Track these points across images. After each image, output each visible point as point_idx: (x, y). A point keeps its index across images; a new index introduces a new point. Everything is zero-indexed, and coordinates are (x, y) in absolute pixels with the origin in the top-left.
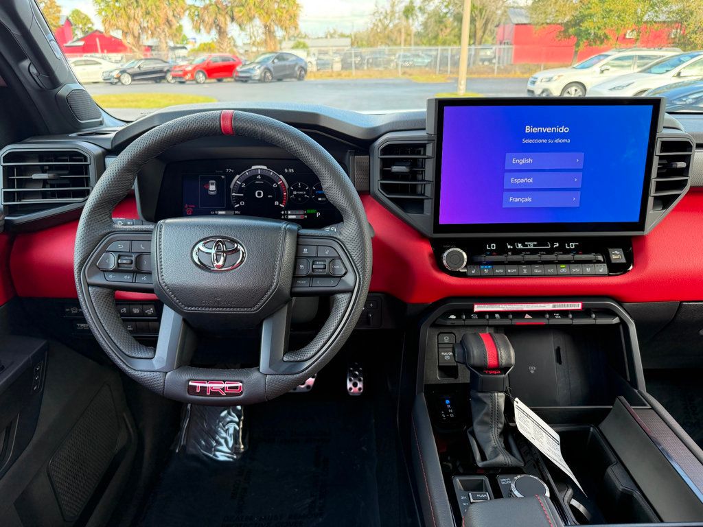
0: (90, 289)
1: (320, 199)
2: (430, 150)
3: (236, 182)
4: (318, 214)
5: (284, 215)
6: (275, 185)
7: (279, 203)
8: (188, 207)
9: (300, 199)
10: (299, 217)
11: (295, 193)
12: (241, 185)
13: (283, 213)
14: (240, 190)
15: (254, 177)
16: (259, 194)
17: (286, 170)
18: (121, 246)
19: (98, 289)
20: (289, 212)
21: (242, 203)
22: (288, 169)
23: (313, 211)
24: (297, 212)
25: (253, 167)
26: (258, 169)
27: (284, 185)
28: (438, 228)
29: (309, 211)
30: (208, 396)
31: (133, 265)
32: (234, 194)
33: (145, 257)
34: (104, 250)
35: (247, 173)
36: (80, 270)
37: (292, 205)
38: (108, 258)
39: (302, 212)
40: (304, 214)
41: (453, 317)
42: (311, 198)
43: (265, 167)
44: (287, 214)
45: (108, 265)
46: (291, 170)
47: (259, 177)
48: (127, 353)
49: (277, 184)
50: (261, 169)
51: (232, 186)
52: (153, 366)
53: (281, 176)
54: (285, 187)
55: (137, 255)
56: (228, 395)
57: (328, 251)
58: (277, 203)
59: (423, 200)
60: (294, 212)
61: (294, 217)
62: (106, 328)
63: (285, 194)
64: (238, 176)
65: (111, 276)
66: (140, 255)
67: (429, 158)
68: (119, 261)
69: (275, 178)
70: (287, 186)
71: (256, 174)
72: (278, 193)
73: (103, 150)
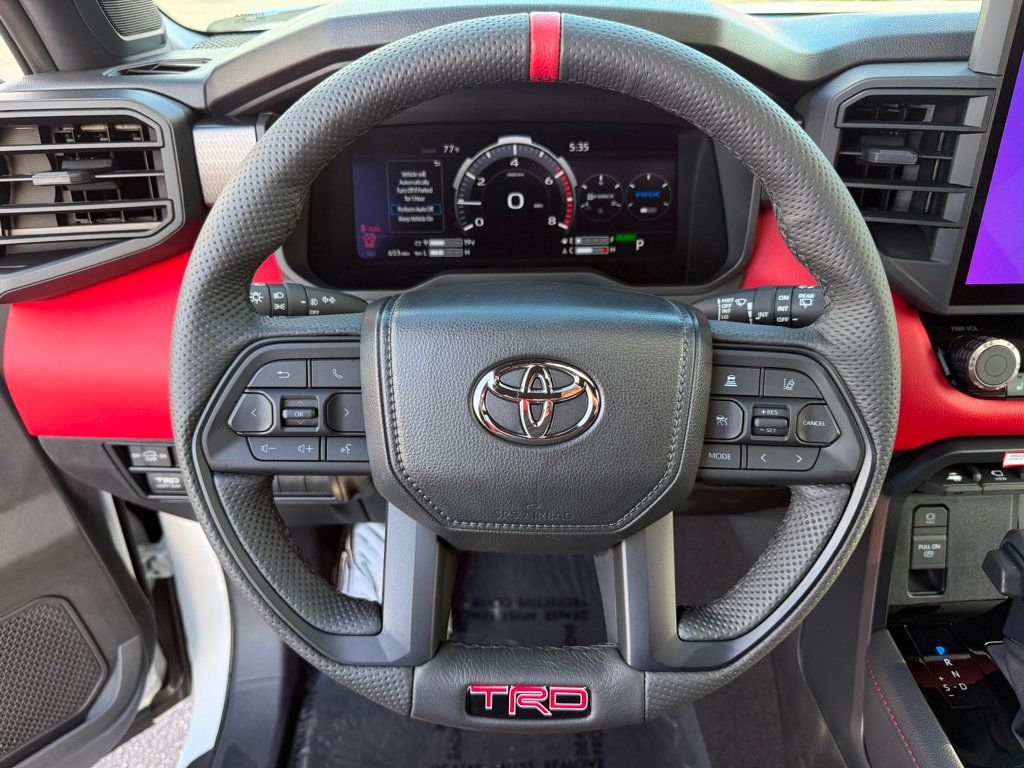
0: (217, 481)
1: (644, 210)
2: (977, 112)
3: (465, 175)
4: (640, 244)
5: (568, 246)
6: (548, 181)
7: (558, 221)
8: (367, 231)
9: (600, 211)
10: (600, 251)
11: (591, 197)
12: (477, 181)
13: (565, 242)
14: (474, 192)
15: (503, 163)
16: (516, 201)
17: (572, 145)
18: (284, 374)
19: (237, 481)
20: (578, 241)
21: (480, 222)
22: (576, 144)
23: (628, 237)
24: (596, 239)
25: (502, 141)
26: (512, 145)
27: (567, 179)
28: (963, 292)
29: (620, 238)
30: (512, 717)
31: (320, 420)
32: (461, 202)
33: (346, 400)
34: (242, 387)
35: (487, 153)
36: (189, 439)
37: (585, 225)
38: (256, 405)
39: (605, 239)
40: (611, 245)
41: (955, 477)
42: (624, 207)
43: (527, 141)
44: (574, 246)
45: (257, 421)
46: (584, 147)
47: (515, 163)
48: (318, 625)
49: (552, 178)
50: (518, 145)
51: (456, 184)
52: (383, 654)
53: (561, 161)
54: (570, 184)
55: (326, 395)
56: (557, 715)
57: (792, 383)
58: (552, 221)
59: (934, 229)
60: (589, 239)
61: (588, 251)
62: (263, 571)
63: (570, 199)
64: (468, 162)
65: (264, 449)
66: (334, 396)
67: (972, 131)
68: (285, 414)
69: (550, 166)
70: (574, 182)
71: (509, 155)
72: (553, 198)
73: (187, 110)
